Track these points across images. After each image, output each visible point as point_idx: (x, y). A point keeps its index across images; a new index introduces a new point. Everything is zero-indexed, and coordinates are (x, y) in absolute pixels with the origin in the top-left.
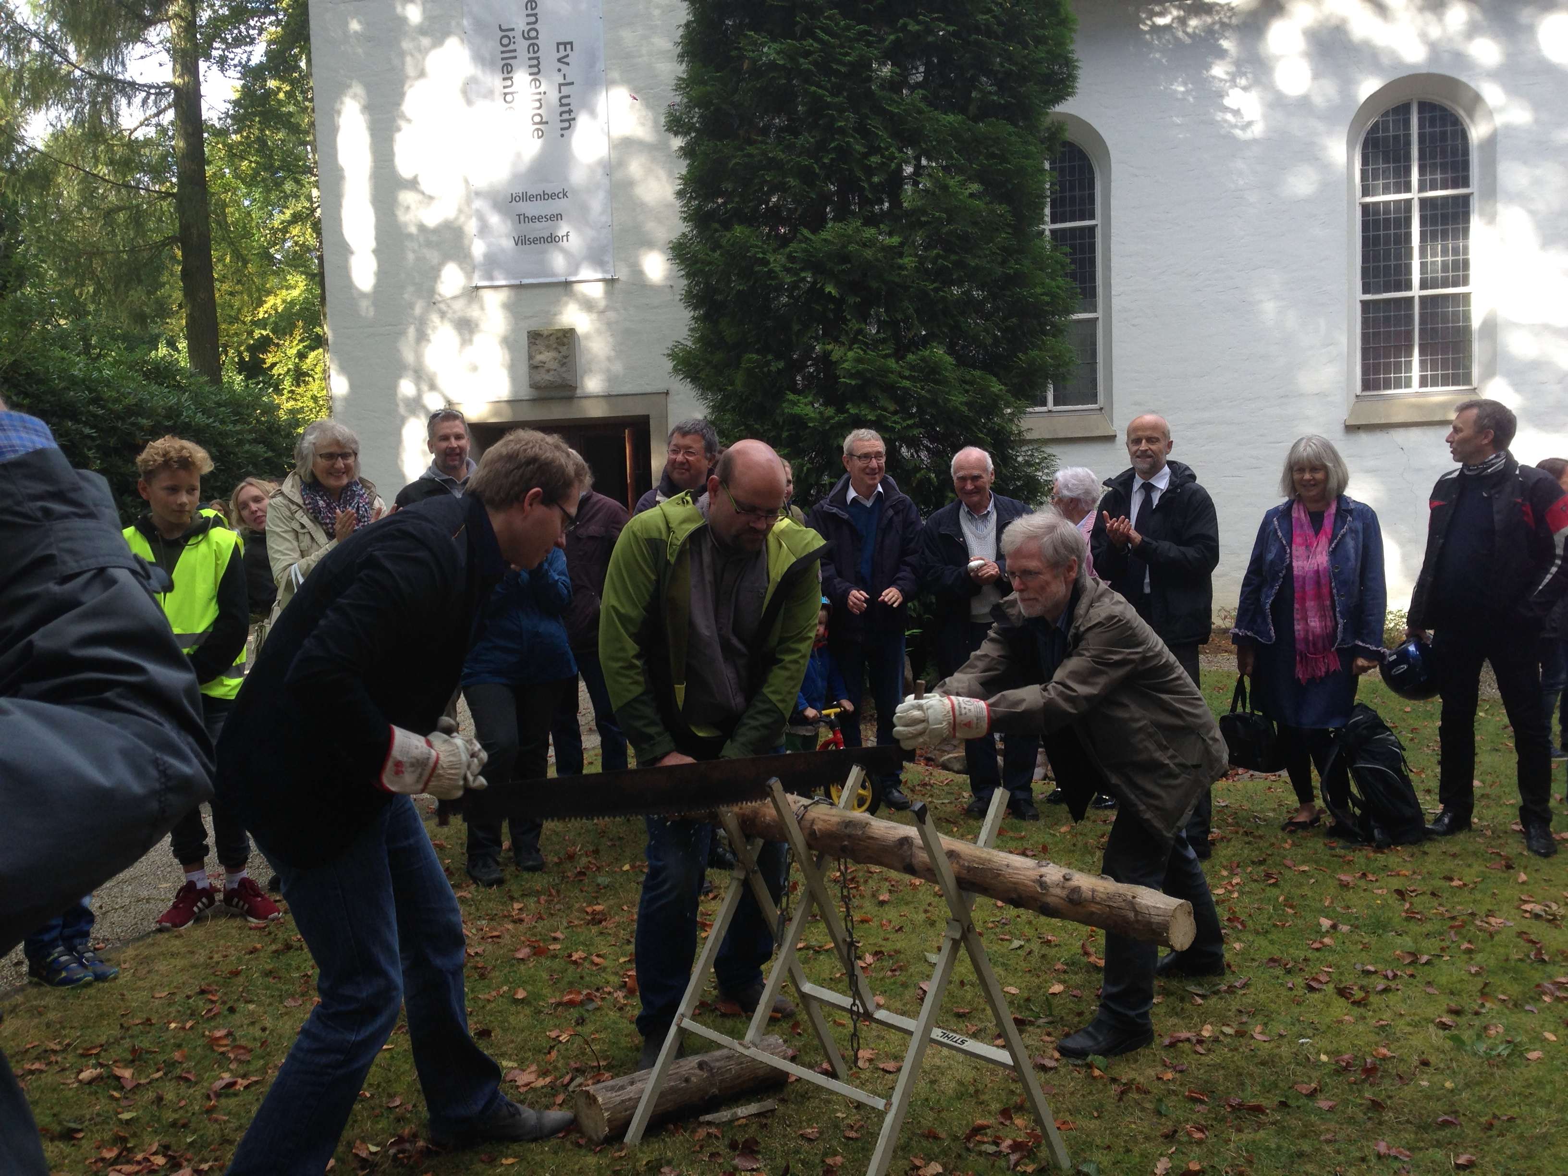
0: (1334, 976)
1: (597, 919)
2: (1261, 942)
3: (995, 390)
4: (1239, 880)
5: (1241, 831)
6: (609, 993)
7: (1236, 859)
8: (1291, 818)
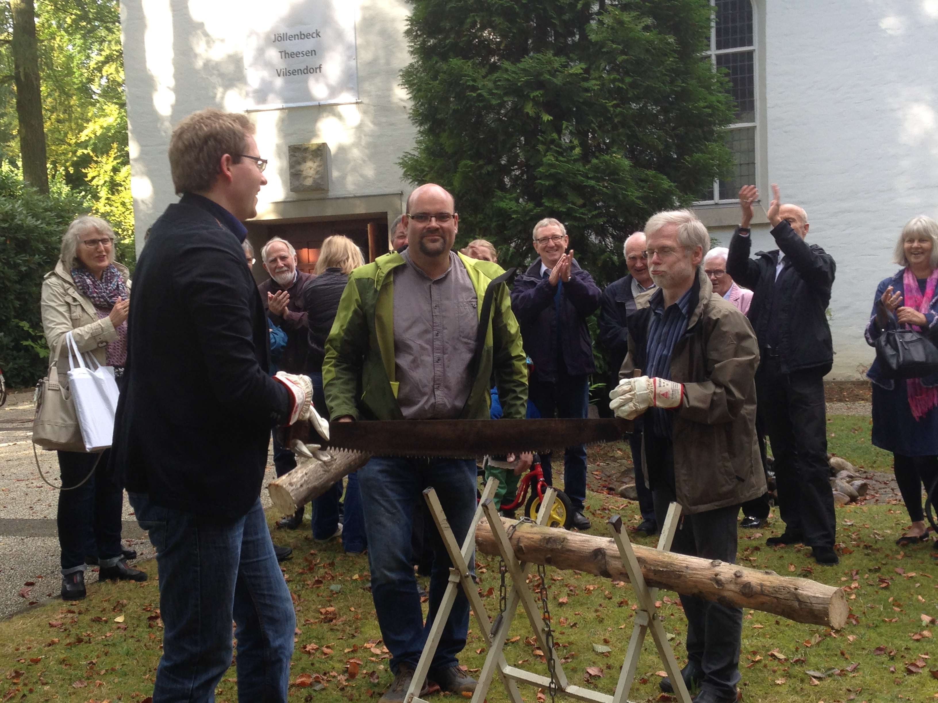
0: (929, 661)
1: (329, 619)
2: (872, 634)
3: (666, 186)
4: (857, 585)
5: (862, 546)
6: (334, 677)
7: (856, 568)
8: (905, 534)
